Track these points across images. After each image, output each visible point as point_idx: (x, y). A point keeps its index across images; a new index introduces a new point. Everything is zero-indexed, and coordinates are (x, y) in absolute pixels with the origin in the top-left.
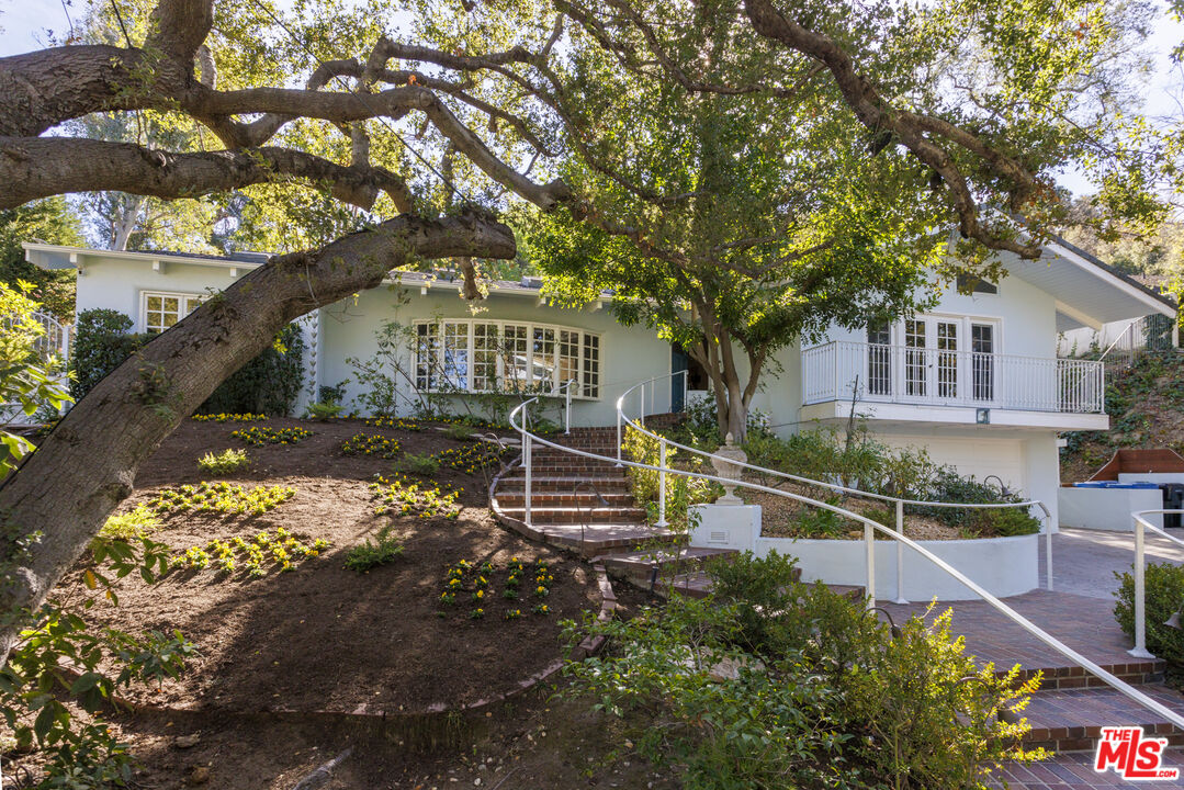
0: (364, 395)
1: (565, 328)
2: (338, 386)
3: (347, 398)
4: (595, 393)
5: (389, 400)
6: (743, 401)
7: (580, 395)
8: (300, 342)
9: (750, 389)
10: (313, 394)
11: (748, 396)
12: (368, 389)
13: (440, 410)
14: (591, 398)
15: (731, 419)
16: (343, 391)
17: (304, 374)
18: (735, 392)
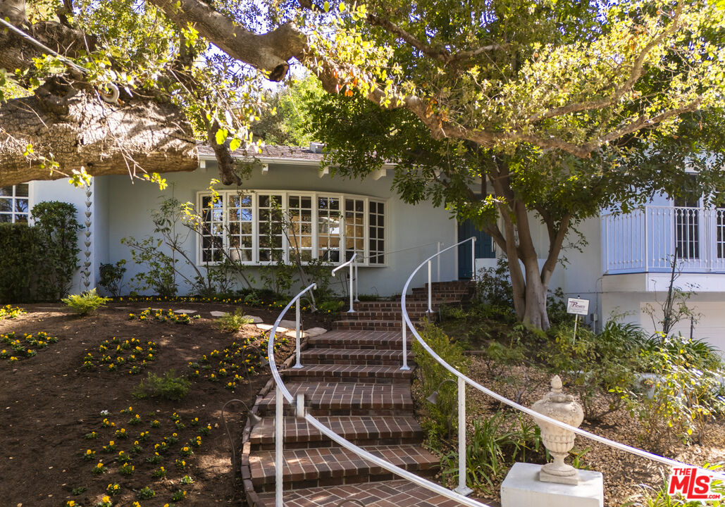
0: (143, 275)
1: (350, 197)
2: (118, 264)
3: (127, 276)
4: (381, 260)
5: (169, 279)
6: (542, 278)
7: (366, 263)
8: (73, 222)
9: (549, 265)
10: (88, 275)
11: (548, 273)
12: (146, 268)
13: (222, 287)
14: (377, 265)
15: (529, 298)
16: (124, 270)
17: (78, 256)
18: (532, 268)
